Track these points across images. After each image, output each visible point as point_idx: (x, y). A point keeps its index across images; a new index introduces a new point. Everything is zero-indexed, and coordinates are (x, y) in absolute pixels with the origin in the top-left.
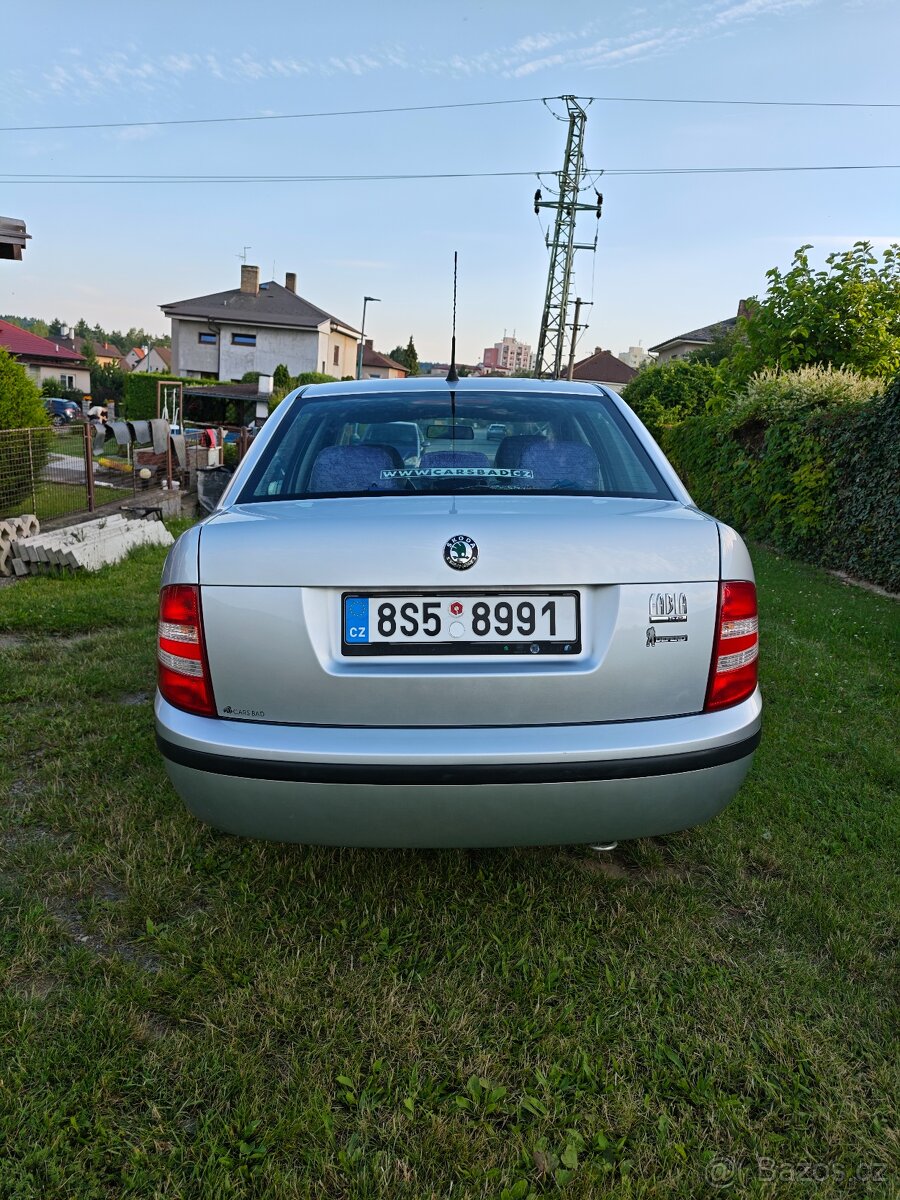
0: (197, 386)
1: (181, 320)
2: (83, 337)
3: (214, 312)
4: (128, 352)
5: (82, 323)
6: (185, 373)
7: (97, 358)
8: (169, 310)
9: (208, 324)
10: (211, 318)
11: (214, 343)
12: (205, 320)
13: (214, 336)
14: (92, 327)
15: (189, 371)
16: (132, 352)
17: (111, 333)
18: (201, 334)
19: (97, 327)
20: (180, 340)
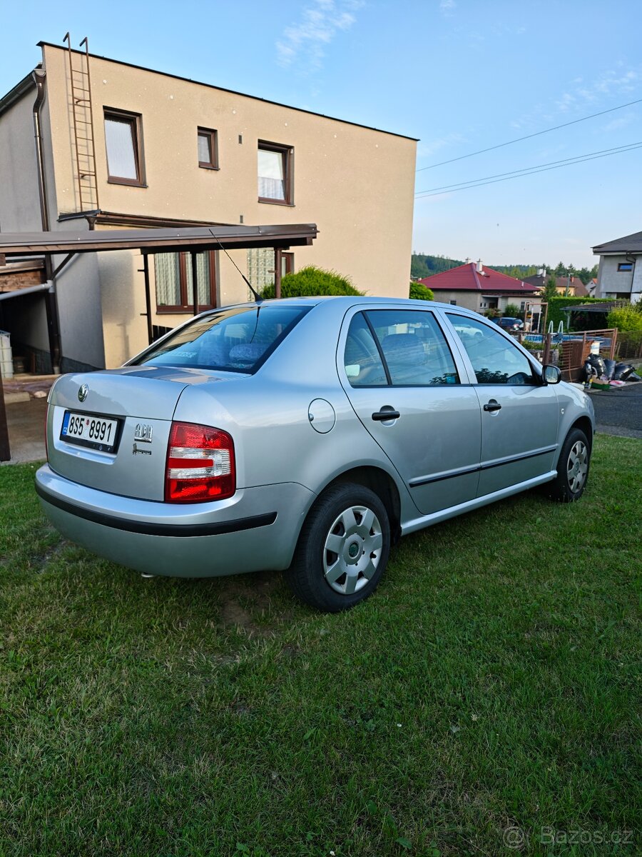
0: (589, 304)
1: (605, 256)
2: (550, 274)
3: (630, 247)
4: (589, 282)
5: (561, 265)
6: (605, 294)
7: (557, 288)
8: (597, 250)
9: (626, 256)
10: (629, 252)
11: (630, 270)
12: (625, 253)
13: (631, 264)
14: (566, 266)
15: (607, 293)
16: (592, 282)
17: (581, 270)
18: (620, 265)
19: (571, 267)
20: (603, 270)
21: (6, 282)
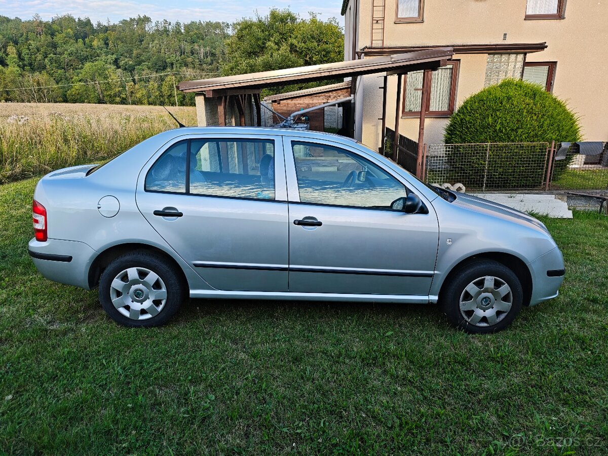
21: (330, 97)
